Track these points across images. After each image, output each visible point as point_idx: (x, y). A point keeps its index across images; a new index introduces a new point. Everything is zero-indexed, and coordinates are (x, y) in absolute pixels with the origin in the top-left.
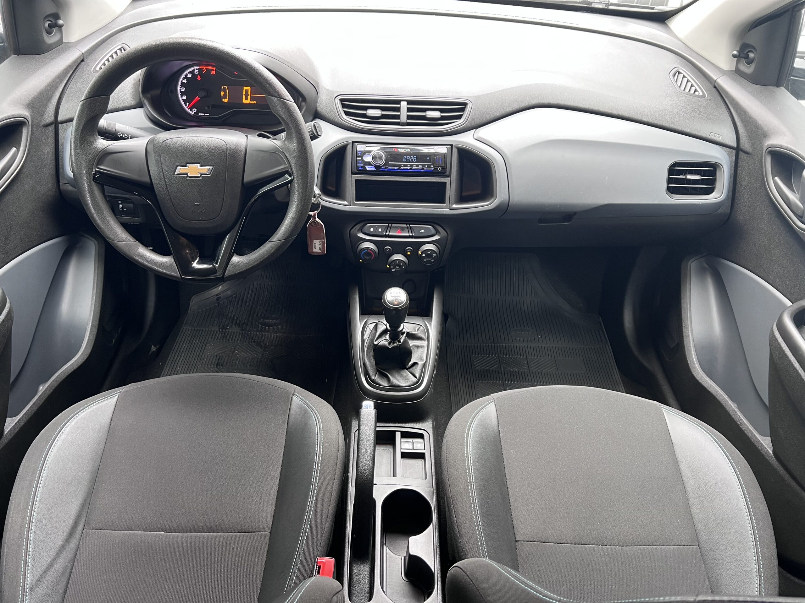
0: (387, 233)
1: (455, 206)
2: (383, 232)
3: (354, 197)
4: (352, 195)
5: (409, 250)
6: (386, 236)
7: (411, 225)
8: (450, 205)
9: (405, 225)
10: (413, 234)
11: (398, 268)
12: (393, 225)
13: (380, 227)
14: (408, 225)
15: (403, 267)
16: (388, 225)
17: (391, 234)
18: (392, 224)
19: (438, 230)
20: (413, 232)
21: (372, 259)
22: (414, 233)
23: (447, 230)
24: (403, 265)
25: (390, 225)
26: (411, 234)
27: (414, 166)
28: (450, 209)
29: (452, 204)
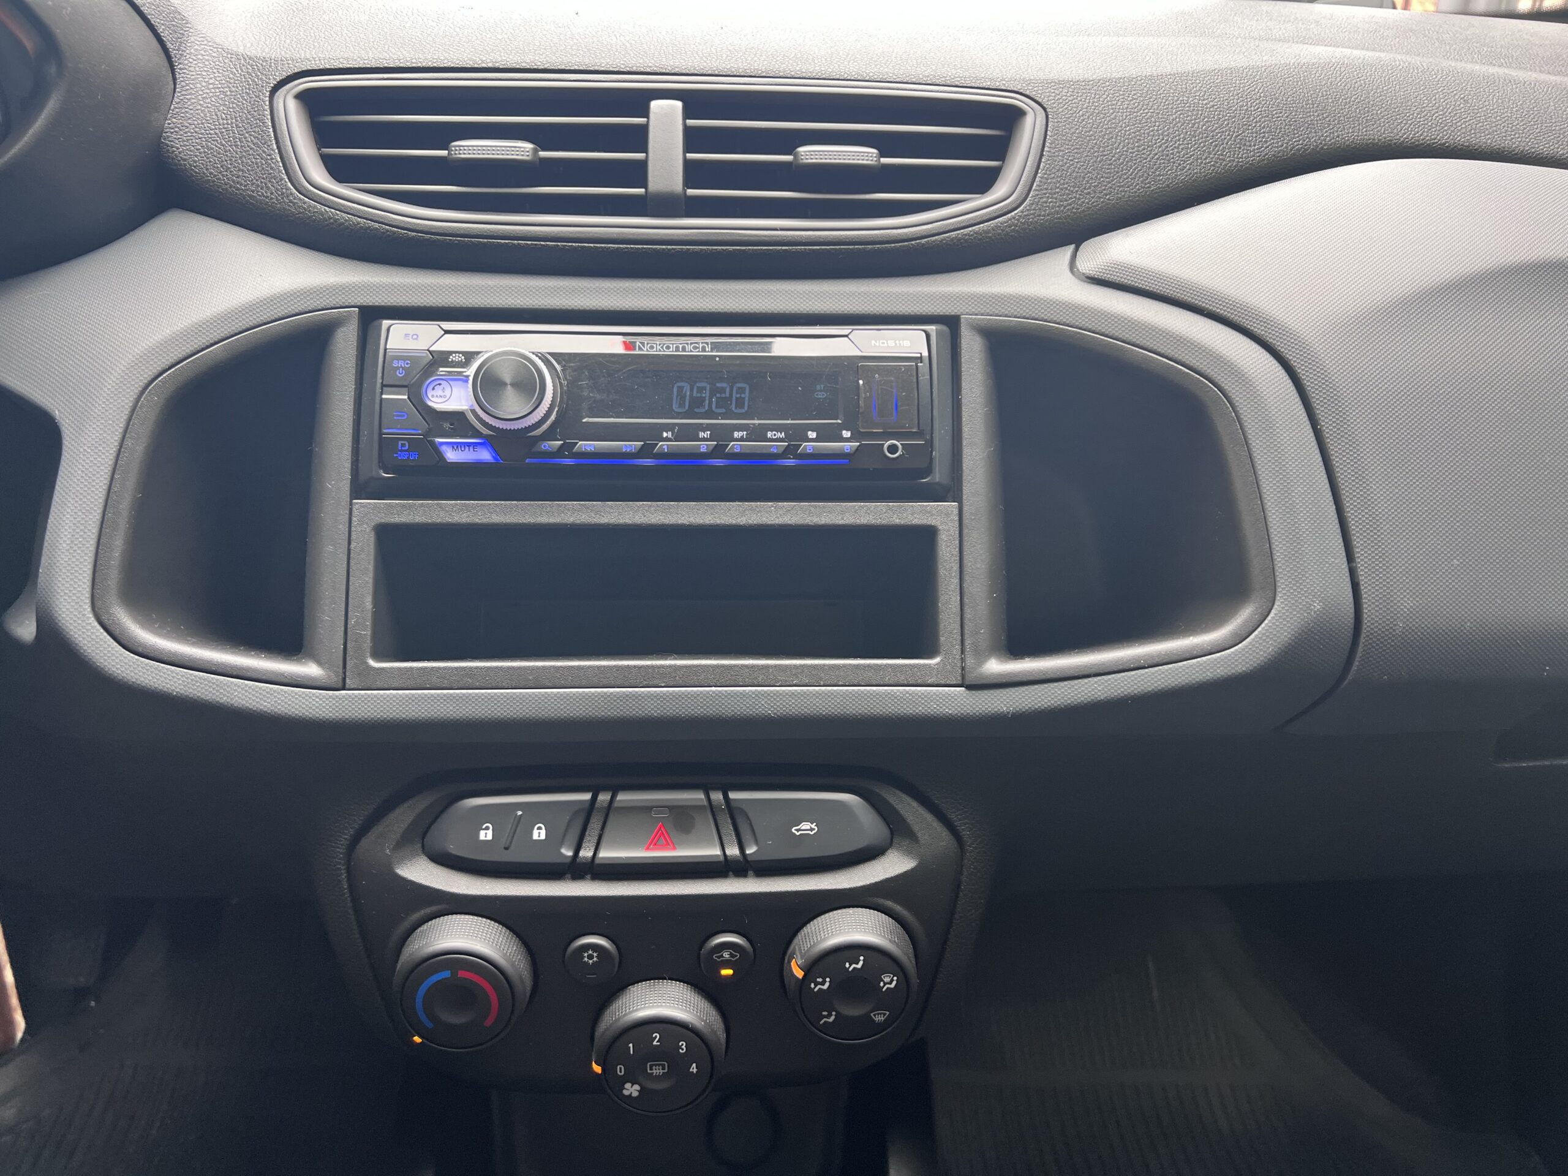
0: (586, 853)
1: (995, 667)
2: (561, 844)
3: (367, 633)
4: (352, 622)
5: (726, 955)
6: (577, 870)
7: (733, 795)
8: (970, 661)
9: (700, 796)
10: (750, 850)
11: (657, 1071)
12: (622, 797)
13: (537, 813)
14: (717, 796)
15: (694, 1068)
16: (587, 796)
17: (607, 854)
18: (615, 791)
19: (903, 821)
20: (746, 836)
21: (488, 1023)
22: (757, 842)
23: (953, 817)
24: (689, 1057)
25: (604, 797)
26: (733, 851)
27: (736, 435)
28: (971, 687)
29: (982, 656)
